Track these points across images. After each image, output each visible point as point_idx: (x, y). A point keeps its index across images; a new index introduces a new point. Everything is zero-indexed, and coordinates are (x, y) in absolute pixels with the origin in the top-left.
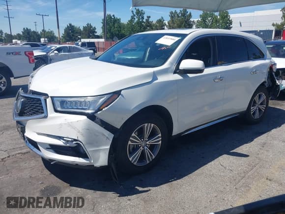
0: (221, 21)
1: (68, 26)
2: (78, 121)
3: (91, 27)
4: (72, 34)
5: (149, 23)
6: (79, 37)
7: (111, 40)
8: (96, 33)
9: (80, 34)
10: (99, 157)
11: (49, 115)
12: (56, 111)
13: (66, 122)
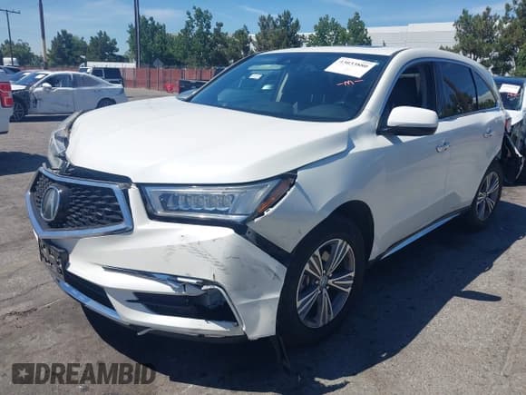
0: (352, 38)
1: (59, 36)
2: (214, 240)
3: (107, 38)
4: (67, 50)
5: (220, 36)
6: (84, 57)
7: (148, 65)
8: (117, 50)
9: (85, 52)
10: (258, 318)
11: (138, 227)
12: (152, 216)
13: (184, 243)
